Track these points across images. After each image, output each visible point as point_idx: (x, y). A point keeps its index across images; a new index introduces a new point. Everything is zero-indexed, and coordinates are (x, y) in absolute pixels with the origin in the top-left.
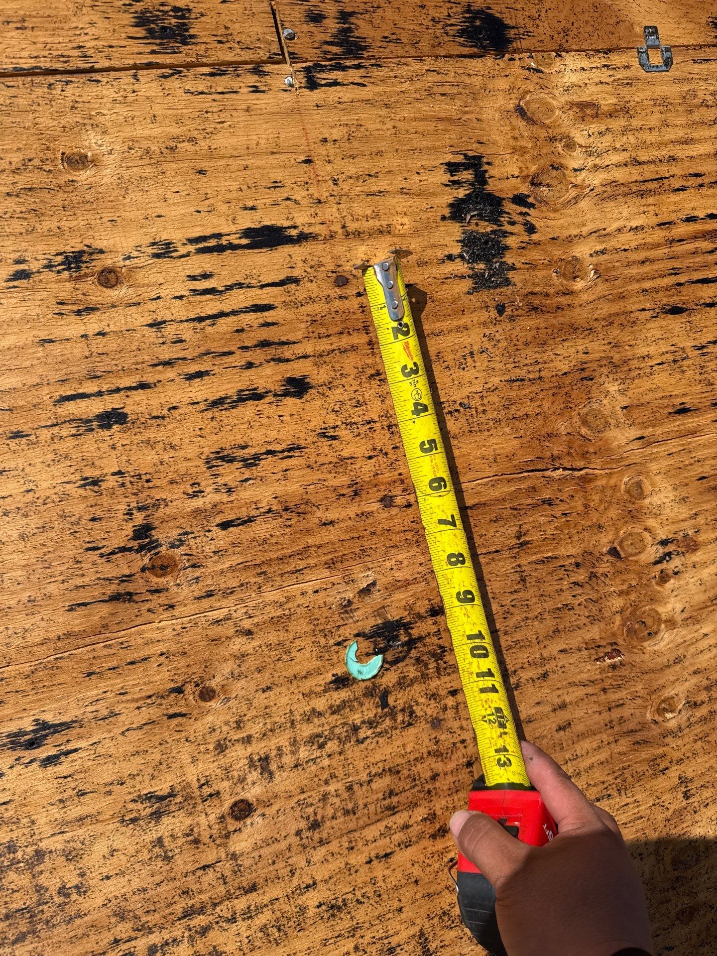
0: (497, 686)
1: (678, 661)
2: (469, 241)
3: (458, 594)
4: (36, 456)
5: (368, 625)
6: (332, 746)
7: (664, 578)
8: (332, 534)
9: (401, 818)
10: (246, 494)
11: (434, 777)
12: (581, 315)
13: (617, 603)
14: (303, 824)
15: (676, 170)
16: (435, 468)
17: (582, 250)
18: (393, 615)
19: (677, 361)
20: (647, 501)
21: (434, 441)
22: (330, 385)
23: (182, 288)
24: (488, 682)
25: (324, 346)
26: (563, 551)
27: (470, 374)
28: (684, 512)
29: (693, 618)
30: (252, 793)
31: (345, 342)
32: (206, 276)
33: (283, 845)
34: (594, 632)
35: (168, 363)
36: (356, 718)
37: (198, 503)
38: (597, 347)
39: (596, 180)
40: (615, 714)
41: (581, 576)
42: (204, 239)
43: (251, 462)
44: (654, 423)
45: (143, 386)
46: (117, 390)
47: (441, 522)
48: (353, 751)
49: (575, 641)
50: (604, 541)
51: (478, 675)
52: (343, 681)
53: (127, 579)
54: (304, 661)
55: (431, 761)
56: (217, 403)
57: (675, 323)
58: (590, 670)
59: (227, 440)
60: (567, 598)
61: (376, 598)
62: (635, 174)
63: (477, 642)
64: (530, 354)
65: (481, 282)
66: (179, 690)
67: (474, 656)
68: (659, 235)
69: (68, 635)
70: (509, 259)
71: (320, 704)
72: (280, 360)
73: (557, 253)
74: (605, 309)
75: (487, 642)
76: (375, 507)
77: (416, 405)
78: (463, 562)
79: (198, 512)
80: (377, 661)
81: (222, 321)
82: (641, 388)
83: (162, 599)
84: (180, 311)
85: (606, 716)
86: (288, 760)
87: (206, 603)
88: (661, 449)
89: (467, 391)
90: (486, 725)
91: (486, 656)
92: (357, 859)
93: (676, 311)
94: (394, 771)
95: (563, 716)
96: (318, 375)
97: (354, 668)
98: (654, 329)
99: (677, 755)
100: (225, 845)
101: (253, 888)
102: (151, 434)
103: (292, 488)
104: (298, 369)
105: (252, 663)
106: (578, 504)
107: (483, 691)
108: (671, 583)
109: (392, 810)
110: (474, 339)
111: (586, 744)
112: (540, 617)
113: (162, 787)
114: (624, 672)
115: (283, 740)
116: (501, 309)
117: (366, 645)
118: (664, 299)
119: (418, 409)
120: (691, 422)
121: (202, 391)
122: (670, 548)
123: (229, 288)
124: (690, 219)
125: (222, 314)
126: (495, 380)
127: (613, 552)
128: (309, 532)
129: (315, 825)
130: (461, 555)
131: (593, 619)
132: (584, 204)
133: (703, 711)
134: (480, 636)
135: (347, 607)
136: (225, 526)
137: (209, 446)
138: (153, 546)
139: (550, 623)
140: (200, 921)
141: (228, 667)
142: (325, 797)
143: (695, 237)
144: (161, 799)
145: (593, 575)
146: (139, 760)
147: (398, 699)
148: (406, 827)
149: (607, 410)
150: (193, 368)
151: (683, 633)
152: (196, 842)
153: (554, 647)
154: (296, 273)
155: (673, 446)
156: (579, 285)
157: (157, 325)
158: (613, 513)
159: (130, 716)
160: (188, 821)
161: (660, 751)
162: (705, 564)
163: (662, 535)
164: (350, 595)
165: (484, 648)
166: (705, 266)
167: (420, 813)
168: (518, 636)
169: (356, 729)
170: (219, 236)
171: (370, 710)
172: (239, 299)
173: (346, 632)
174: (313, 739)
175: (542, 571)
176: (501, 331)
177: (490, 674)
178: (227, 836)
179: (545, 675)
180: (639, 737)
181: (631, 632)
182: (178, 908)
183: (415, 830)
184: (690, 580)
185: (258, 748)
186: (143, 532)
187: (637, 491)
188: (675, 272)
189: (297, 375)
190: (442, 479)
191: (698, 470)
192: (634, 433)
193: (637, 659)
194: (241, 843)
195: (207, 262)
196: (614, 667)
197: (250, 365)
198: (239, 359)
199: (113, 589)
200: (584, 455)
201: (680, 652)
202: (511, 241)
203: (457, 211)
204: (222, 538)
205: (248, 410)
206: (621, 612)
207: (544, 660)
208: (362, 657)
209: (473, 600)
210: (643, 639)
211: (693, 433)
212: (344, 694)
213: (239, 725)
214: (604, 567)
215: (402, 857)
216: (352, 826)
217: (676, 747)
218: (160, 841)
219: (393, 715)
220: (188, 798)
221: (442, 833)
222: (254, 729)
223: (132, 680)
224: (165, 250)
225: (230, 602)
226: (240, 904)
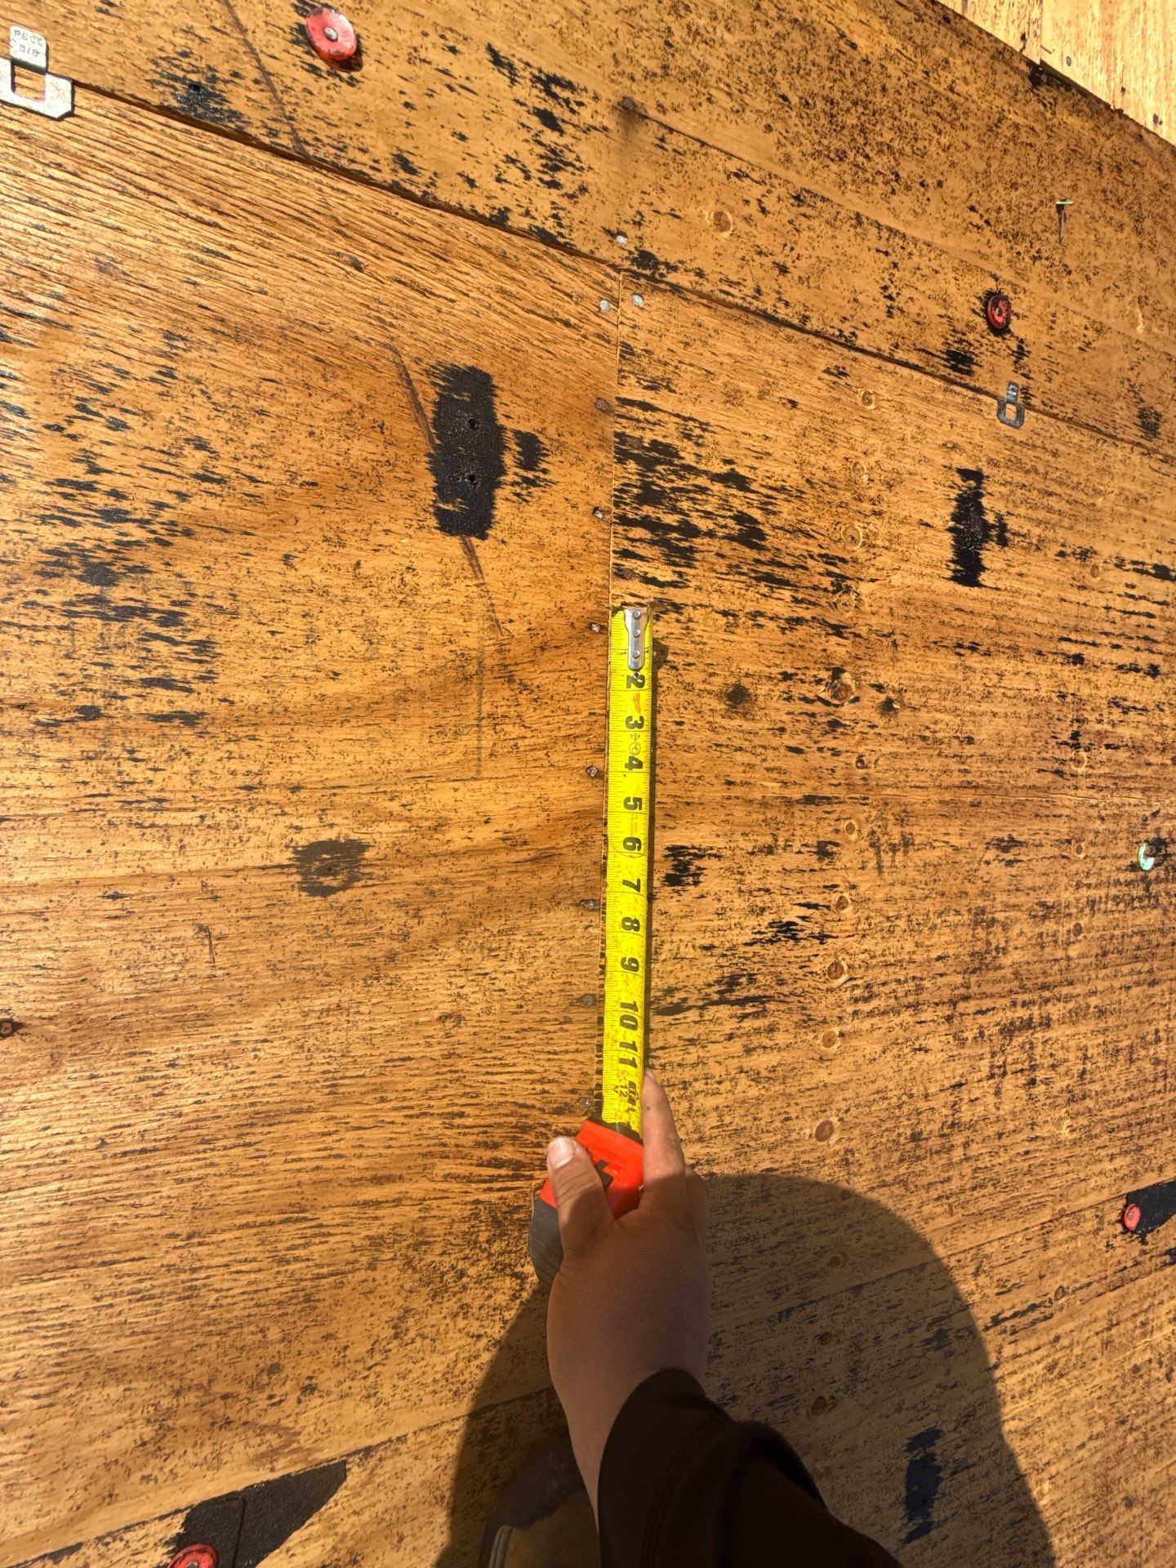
0: (638, 1061)
3: (624, 959)
4: (1044, 669)
5: (1152, 836)
6: (1122, 906)
8: (1148, 772)
9: (1139, 966)
10: (1121, 730)
14: (1099, 951)
16: (634, 827)
21: (640, 800)
22: (1167, 675)
23: (1122, 590)
24: (629, 1055)
25: (1169, 650)
30: (1084, 922)
32: (1133, 586)
33: (1088, 961)
35: (1107, 634)
36: (1135, 893)
37: (1100, 727)
45: (1094, 644)
46: (1083, 643)
47: (626, 883)
48: (1129, 914)
51: (622, 1045)
52: (1135, 867)
53: (1063, 762)
54: (1121, 849)
56: (1120, 667)
59: (1120, 692)
61: (1158, 821)
63: (630, 1012)
66: (1069, 842)
67: (622, 1024)
69: (1034, 787)
71: (1123, 877)
72: (1151, 651)
75: (639, 1015)
76: (1169, 762)
77: (632, 759)
78: (637, 929)
79: (1099, 733)
80: (1151, 861)
81: (1134, 617)
83: (1072, 782)
84: (1119, 603)
86: (1102, 906)
87: (1091, 792)
90: (616, 1096)
91: (634, 1028)
92: (1116, 984)
94: (1142, 934)
97: (1142, 861)
100: (1065, 949)
101: (1071, 983)
102: (1091, 675)
103: (1139, 735)
104: (1157, 660)
105: (1100, 839)
107: (622, 1061)
109: (1136, 958)
113: (1050, 900)
115: (1102, 892)
117: (1149, 849)
119: (634, 764)
121: (1118, 657)
123: (1141, 598)
125: (1133, 613)
128: (1139, 766)
129: (1104, 954)
130: (636, 921)
134: (633, 1007)
135: (1146, 821)
136: (1108, 746)
137: (1113, 692)
138: (1077, 746)
141: (1091, 836)
142: (1113, 936)
144: (1048, 907)
146: (1044, 878)
147: (1154, 889)
148: (1139, 972)
150: (1115, 641)
152: (1056, 942)
154: (1169, 599)
157: (1108, 608)
159: (1048, 850)
160: (1055, 927)
164: (1148, 814)
165: (635, 1020)
167: (1147, 966)
169: (1133, 900)
171: (1138, 891)
172: (1143, 606)
173: (1142, 837)
174: (1115, 897)
177: (633, 1046)
178: (1068, 944)
182: (1040, 982)
185: (1092, 893)
186: (1075, 735)
189: (1155, 663)
190: (638, 841)
194: (1073, 952)
195: (1133, 578)
197: (1138, 649)
198: (1135, 643)
199: (1056, 766)
204: (1105, 754)
205: (1131, 677)
208: (1147, 855)
209: (636, 969)
212: (1131, 876)
213: (1088, 875)
215: (1135, 991)
216: (1119, 961)
219: (1149, 897)
220: (1059, 912)
221: (1153, 983)
222: (1093, 880)
223: (1052, 826)
224: (1120, 565)
225: (1099, 796)
226: (1065, 990)
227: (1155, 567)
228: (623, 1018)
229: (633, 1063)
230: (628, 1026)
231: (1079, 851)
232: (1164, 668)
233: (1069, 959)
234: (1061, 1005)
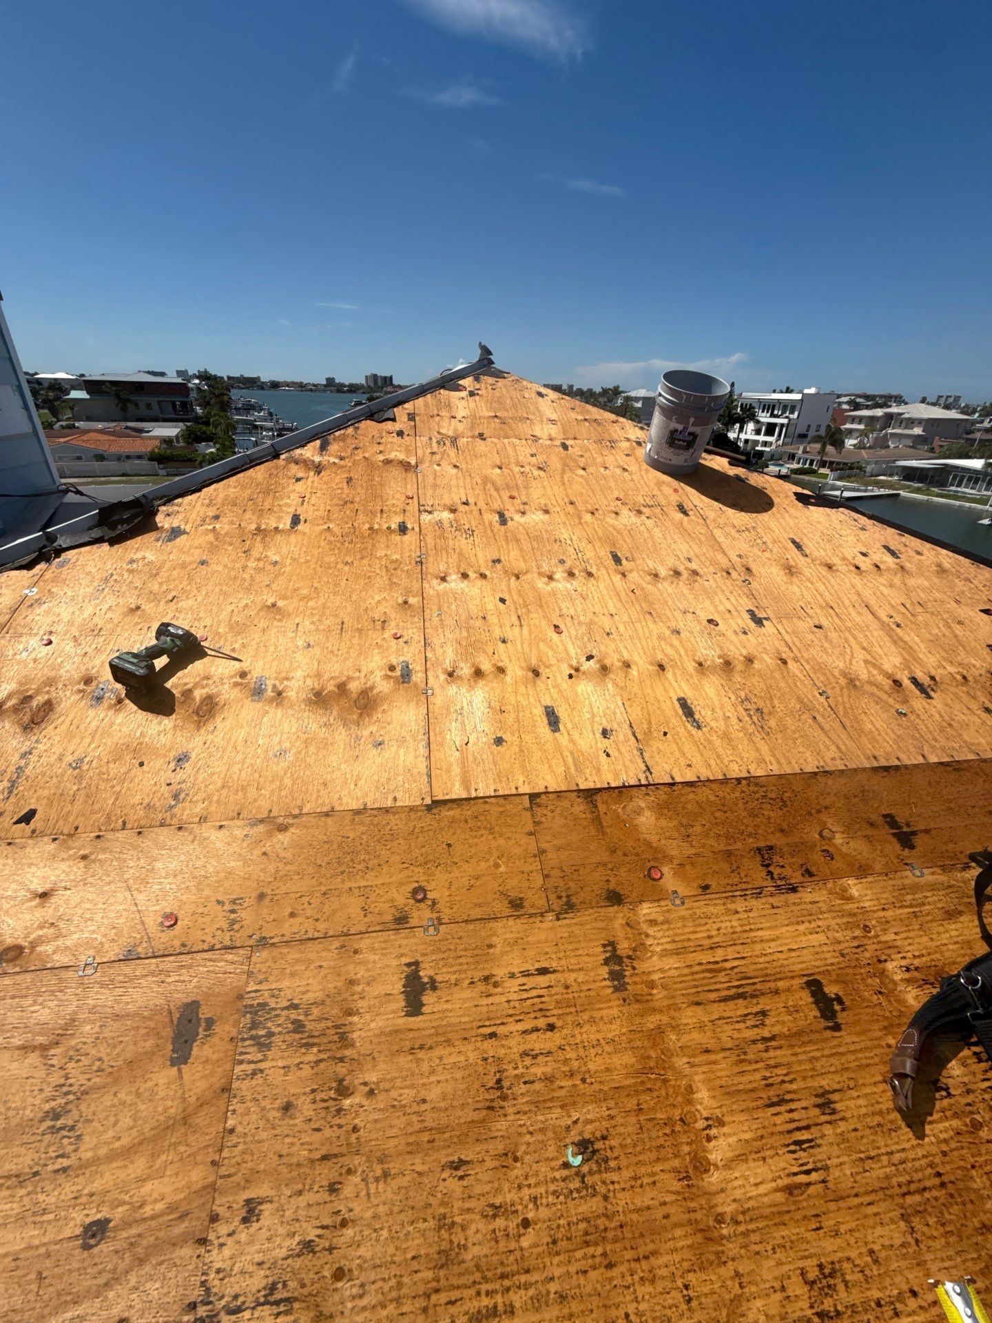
1: (723, 1191)
2: (611, 973)
4: (470, 1047)
5: (577, 1139)
6: (562, 1198)
7: (709, 1139)
8: (562, 1093)
9: (591, 1250)
10: (533, 1070)
11: (606, 1229)
12: (657, 1004)
13: (686, 1149)
14: (549, 1240)
15: (691, 944)
17: (655, 977)
18: (587, 1136)
19: (701, 1027)
20: (695, 1096)
22: (562, 1027)
23: (516, 989)
25: (560, 1012)
26: (659, 1116)
27: (614, 1027)
28: (714, 1104)
29: (728, 1166)
30: (530, 1215)
31: (568, 1010)
32: (524, 985)
33: (540, 1249)
34: (676, 1163)
35: (511, 1016)
36: (572, 1186)
37: (516, 1072)
38: (665, 1019)
39: (658, 949)
40: (693, 1216)
41: (668, 1131)
42: (524, 972)
43: (535, 1057)
44: (694, 1056)
45: (503, 1024)
46: (495, 1025)
48: (571, 1204)
49: (667, 1166)
50: (677, 1114)
52: (566, 1165)
53: (492, 1100)
54: (551, 1151)
55: (603, 1219)
56: (524, 1032)
57: (699, 1009)
58: (677, 1186)
59: (527, 1047)
60: (661, 1141)
61: (580, 1126)
62: (674, 946)
64: (637, 1020)
65: (616, 989)
66: (506, 1155)
68: (687, 971)
69: (473, 1121)
70: (627, 980)
71: (558, 1175)
72: (546, 1016)
73: (645, 978)
74: (666, 1003)
76: (579, 1082)
79: (516, 1076)
80: (580, 1158)
81: (528, 1001)
82: (685, 1039)
83: (501, 1112)
84: (515, 997)
85: (687, 1216)
86: (544, 1201)
87: (517, 1116)
88: (699, 1070)
89: (613, 1034)
92: (572, 1269)
93: (698, 1004)
94: (587, 1220)
95: (665, 1210)
97: (571, 1159)
98: (689, 1012)
99: (731, 1254)
100: (518, 1241)
102: (504, 1042)
103: (548, 1070)
104: (552, 1020)
105: (532, 1148)
106: (663, 1092)
108: (713, 1143)
109: (587, 1244)
110: (615, 1012)
111: (678, 1232)
112: (650, 1150)
113: (497, 1202)
114: (694, 1190)
115: (542, 1190)
116: (624, 1000)
117: (576, 1149)
118: (692, 998)
120: (712, 1057)
121: (520, 1027)
122: (710, 1122)
123: (531, 989)
124: (700, 964)
125: (528, 998)
126: (624, 1030)
127: (681, 1120)
128: (553, 1090)
129: (554, 1242)
131: (676, 1156)
132: (655, 958)
133: (742, 1228)
135: (568, 1128)
136: (525, 1083)
137: (522, 1048)
138: (501, 1088)
139: (653, 1156)
140: (505, 1283)
141: (523, 1148)
142: (559, 1226)
143: (703, 972)
144: (496, 1208)
145: (673, 1131)
146: (490, 1186)
147: (589, 1180)
148: (593, 1256)
149: (672, 1047)
150: (518, 1018)
151: (726, 1174)
152: (508, 1235)
153: (657, 1168)
154: (552, 984)
155: (705, 1069)
156: (655, 991)
157: (509, 1002)
158: (680, 1099)
159: (490, 1164)
160: (505, 1224)
161: (720, 1248)
162: (730, 1135)
163: (705, 1114)
164: (569, 1123)
166: (710, 984)
167: (599, 1250)
168: (641, 1158)
169: (571, 1192)
170: (528, 971)
171: (575, 1184)
172: (534, 993)
173: (568, 1141)
174: (554, 1192)
175: (650, 1125)
176: (625, 1009)
178: (519, 1236)
179: (654, 1183)
180: (708, 1235)
181: (695, 1168)
182: (499, 1272)
183: (598, 1260)
184: (721, 1142)
185: (533, 1191)
186: (499, 1081)
187: (690, 1090)
188: (696, 986)
189: (551, 1022)
191: (719, 1082)
192: (685, 1060)
193: (700, 1183)
194: (525, 1243)
195: (524, 980)
196: (688, 1186)
197: (536, 1018)
198: (532, 1015)
199: (488, 1104)
200: (664, 1069)
201: (724, 1185)
202: (627, 973)
203: (606, 962)
204: (524, 1088)
205: (534, 1035)
206: (689, 1154)
207: (653, 1174)
208: (575, 1155)
210: (702, 1173)
211: (714, 1063)
212: (565, 1173)
213: (526, 1178)
214: (678, 1128)
215: (593, 1275)
216: (570, 1247)
217: (732, 1248)
218: (495, 1231)
219: (587, 1188)
220: (506, 1210)
221: (610, 1266)
222: (532, 1181)
223: (491, 1146)
224: (512, 976)
225: (525, 1117)
226: (523, 1278)
227: (537, 970)
231: (516, 1159)
232: (559, 1023)
233: (521, 1249)
234: (522, 1292)
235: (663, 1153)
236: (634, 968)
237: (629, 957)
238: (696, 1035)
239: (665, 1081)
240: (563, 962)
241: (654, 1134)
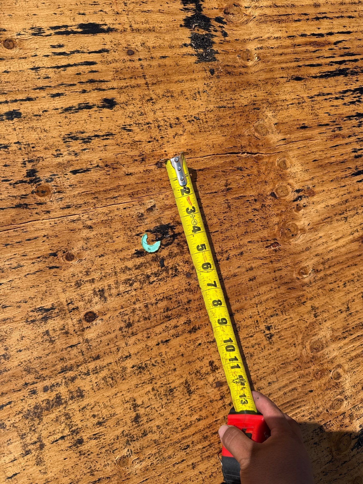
0: (240, 365)
1: (307, 249)
2: (194, 38)
5: (153, 226)
6: (136, 285)
7: (298, 208)
8: (131, 180)
9: (173, 322)
10: (85, 157)
11: (189, 302)
12: (252, 78)
13: (276, 219)
14: (123, 325)
15: (295, 11)
17: (251, 46)
18: (165, 222)
19: (300, 103)
20: (289, 170)
23: (49, 51)
24: (235, 363)
25: (123, 84)
26: (248, 193)
27: (199, 102)
28: (307, 177)
29: (314, 228)
30: (96, 308)
31: (133, 82)
32: (60, 46)
33: (113, 335)
34: (265, 233)
35: (42, 88)
36: (148, 271)
37: (60, 160)
38: (261, 94)
39: (257, 13)
40: (278, 274)
41: (258, 206)
42: (59, 27)
43: (87, 140)
44: (290, 132)
45: (29, 99)
46: (16, 101)
48: (147, 288)
49: (255, 237)
50: (268, 189)
51: (230, 360)
52: (141, 253)
53: (24, 197)
55: (187, 294)
56: (68, 109)
57: (298, 85)
58: (264, 252)
59: (74, 128)
60: (250, 216)
61: (156, 213)
62: (275, 12)
63: (229, 344)
64: (228, 95)
65: (201, 58)
66: (55, 255)
67: (227, 350)
68: (288, 42)
70: (215, 48)
71: (130, 264)
72: (100, 90)
73: (239, 47)
74: (263, 76)
75: (234, 344)
76: (153, 167)
79: (60, 165)
80: (157, 244)
81: (69, 69)
82: (283, 115)
83: (43, 208)
84: (47, 62)
85: (273, 275)
86: (114, 291)
87: (66, 211)
88: (295, 146)
89: (197, 111)
90: (235, 384)
91: (233, 350)
92: (151, 343)
93: (298, 79)
94: (169, 298)
95: (251, 274)
96: (120, 98)
97: (146, 247)
98: (289, 87)
99: (309, 296)
100: (81, 335)
101: (98, 357)
102: (34, 124)
103: (109, 155)
104: (110, 94)
105: (93, 243)
106: (255, 171)
107: (233, 367)
108: (302, 211)
109: (169, 318)
110: (200, 85)
111: (264, 289)
112: (238, 225)
113: (47, 304)
114: (281, 253)
115: (111, 281)
116: (212, 72)
117: (152, 236)
118: (292, 73)
120: (308, 133)
121: (60, 103)
122: (301, 194)
123: (73, 52)
124: (303, 35)
125: (69, 65)
126: (211, 107)
127: (273, 195)
128: (119, 178)
129: (129, 325)
131: (264, 227)
132: (251, 24)
133: (321, 274)
134: (231, 341)
135: (141, 217)
136: (75, 172)
137: (64, 131)
138: (36, 181)
139: (243, 229)
140: (70, 374)
141: (81, 244)
142: (134, 311)
143: (306, 44)
144: (47, 310)
145: (263, 206)
146: (35, 290)
147: (169, 263)
148: (176, 327)
149: (267, 125)
150: (55, 91)
151: (309, 236)
152: (67, 333)
153: (245, 240)
154: (107, 47)
155: (300, 144)
156: (250, 63)
157: (36, 69)
158: (272, 175)
159: (28, 267)
160: (62, 322)
161: (301, 293)
162: (318, 203)
163: (297, 187)
164: (142, 211)
166: (311, 58)
167: (183, 320)
168: (228, 234)
169: (148, 277)
170: (66, 26)
171: (155, 268)
172: (78, 58)
173: (141, 229)
174: (126, 281)
175: (238, 203)
176: (213, 82)
177: (236, 359)
178: (83, 330)
179: (242, 253)
180: (290, 286)
181: (283, 234)
182: (59, 367)
183: (180, 329)
184: (311, 210)
185: (98, 285)
186: (32, 173)
187: (283, 165)
188: (297, 60)
189: (109, 97)
191: (313, 157)
192: (281, 137)
193: (287, 247)
194: (90, 334)
195: (61, 39)
196: (276, 251)
197: (84, 91)
198: (79, 88)
199: (17, 201)
200: (257, 146)
201: (309, 245)
202: (215, 40)
203: (188, 23)
204: (73, 179)
205: (84, 114)
206: (278, 224)
207: (241, 246)
208: (150, 242)
210: (290, 238)
211: (310, 138)
212: (141, 260)
213: (87, 273)
214: (268, 202)
215: (175, 342)
216: (148, 326)
217: (309, 291)
218: (47, 332)
219: (167, 270)
220: (61, 310)
221: (194, 330)
222: (96, 275)
223: (29, 248)
224: (38, 32)
225: (79, 211)
226: (92, 366)
227: (81, 26)
228: (227, 348)
229: (238, 367)
230: (230, 350)
231: (70, 257)
233: (87, 341)
234: (92, 377)
235: (252, 226)
236: (225, 35)
237: (219, 20)
238: (294, 112)
239: (258, 160)
240: (123, 19)
241: (242, 211)
